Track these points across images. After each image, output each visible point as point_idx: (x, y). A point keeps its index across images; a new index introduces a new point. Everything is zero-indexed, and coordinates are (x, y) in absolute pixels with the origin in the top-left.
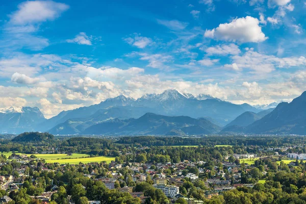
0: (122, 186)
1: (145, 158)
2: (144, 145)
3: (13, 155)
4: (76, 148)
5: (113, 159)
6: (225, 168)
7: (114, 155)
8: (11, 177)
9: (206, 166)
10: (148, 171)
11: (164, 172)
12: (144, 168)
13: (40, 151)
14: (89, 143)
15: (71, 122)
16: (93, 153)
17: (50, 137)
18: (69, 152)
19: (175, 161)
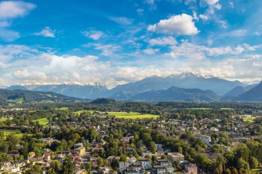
0: (171, 134)
1: (179, 116)
2: (174, 107)
3: (95, 112)
4: (131, 108)
5: (158, 116)
6: (235, 124)
7: (158, 114)
8: (99, 127)
9: (222, 123)
10: (183, 124)
11: (195, 126)
12: (181, 123)
13: (110, 110)
14: (139, 106)
15: (124, 92)
16: (143, 112)
17: (114, 101)
18: (128, 111)
19: (200, 119)
